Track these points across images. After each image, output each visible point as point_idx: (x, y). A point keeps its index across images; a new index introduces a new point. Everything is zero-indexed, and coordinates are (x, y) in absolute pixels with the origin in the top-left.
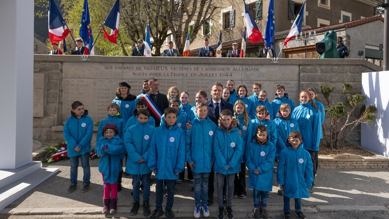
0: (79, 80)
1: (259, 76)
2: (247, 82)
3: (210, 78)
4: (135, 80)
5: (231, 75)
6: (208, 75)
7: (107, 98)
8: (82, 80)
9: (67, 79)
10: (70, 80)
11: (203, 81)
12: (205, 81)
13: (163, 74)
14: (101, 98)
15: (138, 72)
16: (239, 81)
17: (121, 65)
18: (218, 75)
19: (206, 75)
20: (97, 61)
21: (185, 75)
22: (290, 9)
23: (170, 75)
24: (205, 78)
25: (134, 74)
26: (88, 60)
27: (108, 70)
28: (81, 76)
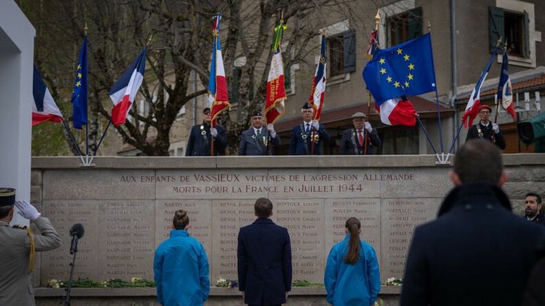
0: (73, 202)
1: (414, 190)
2: (392, 200)
3: (319, 195)
4: (179, 202)
5: (361, 189)
6: (317, 189)
7: (125, 235)
8: (79, 202)
9: (52, 202)
10: (56, 202)
11: (308, 201)
12: (311, 201)
13: (230, 189)
14: (115, 235)
15: (184, 185)
16: (375, 200)
17: (152, 174)
18: (336, 188)
19: (313, 189)
20: (109, 166)
21: (271, 190)
22: (493, 28)
23: (244, 190)
24: (311, 194)
25: (176, 189)
26: (94, 164)
27: (128, 184)
28: (77, 194)
